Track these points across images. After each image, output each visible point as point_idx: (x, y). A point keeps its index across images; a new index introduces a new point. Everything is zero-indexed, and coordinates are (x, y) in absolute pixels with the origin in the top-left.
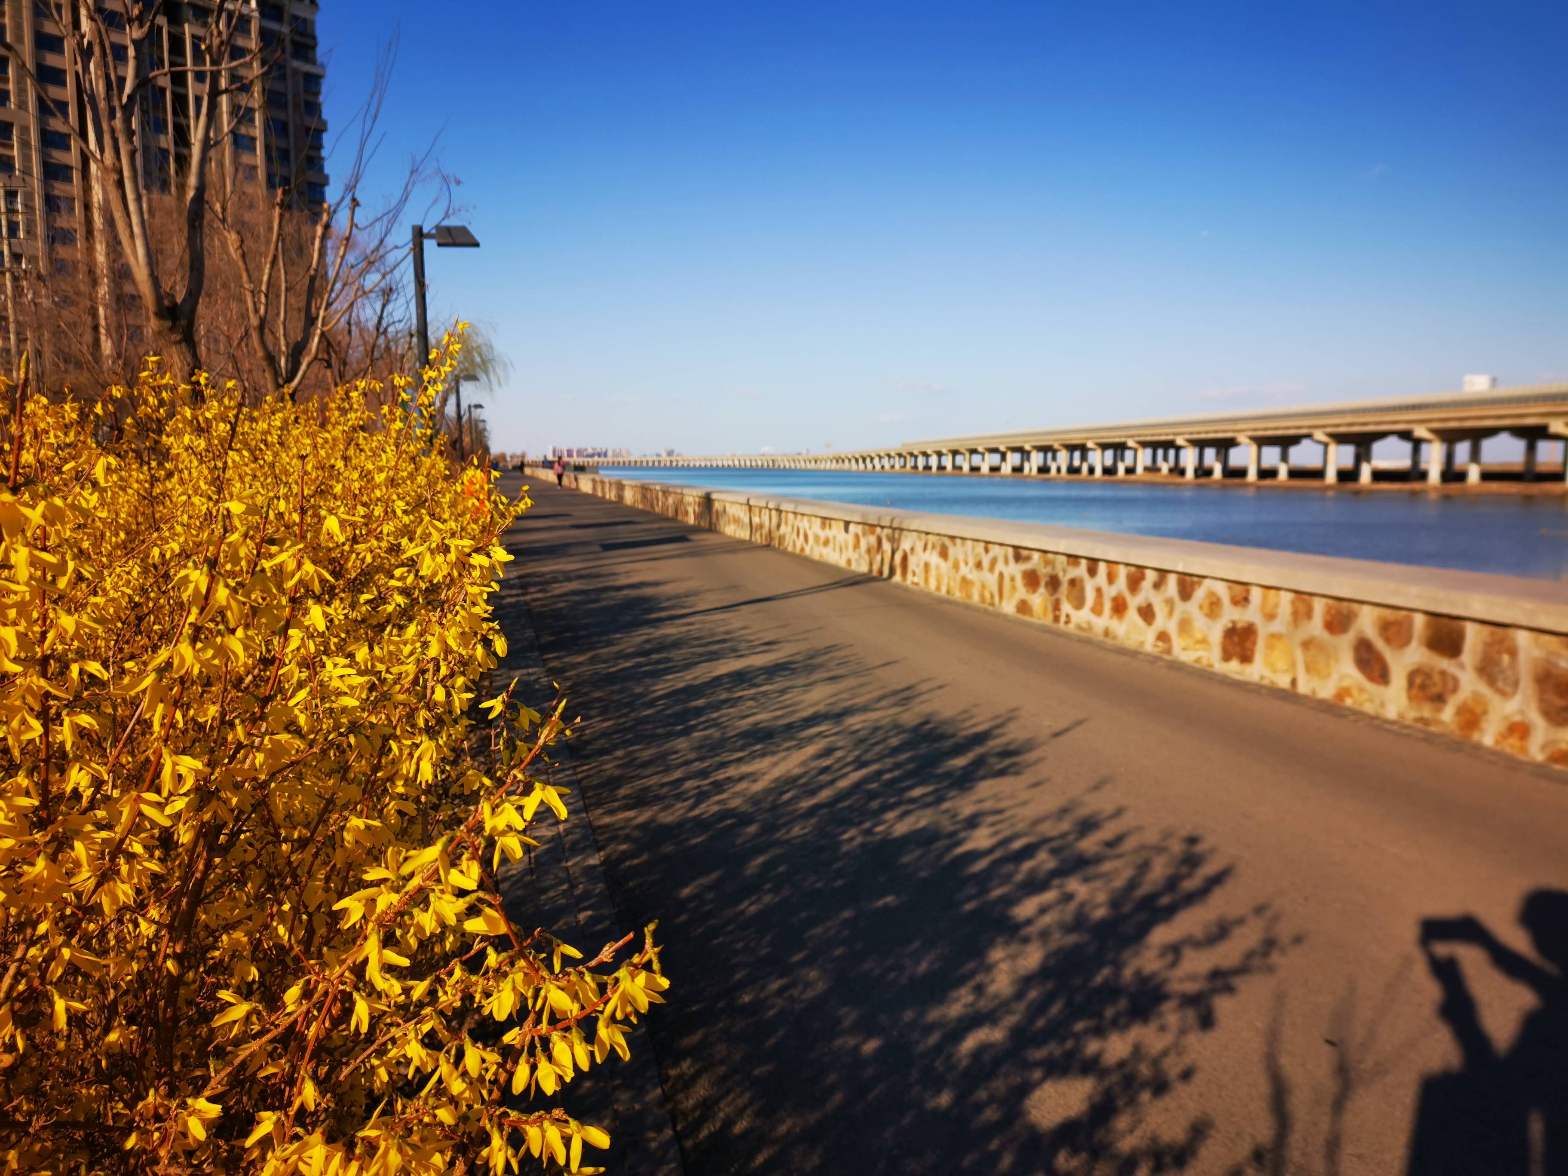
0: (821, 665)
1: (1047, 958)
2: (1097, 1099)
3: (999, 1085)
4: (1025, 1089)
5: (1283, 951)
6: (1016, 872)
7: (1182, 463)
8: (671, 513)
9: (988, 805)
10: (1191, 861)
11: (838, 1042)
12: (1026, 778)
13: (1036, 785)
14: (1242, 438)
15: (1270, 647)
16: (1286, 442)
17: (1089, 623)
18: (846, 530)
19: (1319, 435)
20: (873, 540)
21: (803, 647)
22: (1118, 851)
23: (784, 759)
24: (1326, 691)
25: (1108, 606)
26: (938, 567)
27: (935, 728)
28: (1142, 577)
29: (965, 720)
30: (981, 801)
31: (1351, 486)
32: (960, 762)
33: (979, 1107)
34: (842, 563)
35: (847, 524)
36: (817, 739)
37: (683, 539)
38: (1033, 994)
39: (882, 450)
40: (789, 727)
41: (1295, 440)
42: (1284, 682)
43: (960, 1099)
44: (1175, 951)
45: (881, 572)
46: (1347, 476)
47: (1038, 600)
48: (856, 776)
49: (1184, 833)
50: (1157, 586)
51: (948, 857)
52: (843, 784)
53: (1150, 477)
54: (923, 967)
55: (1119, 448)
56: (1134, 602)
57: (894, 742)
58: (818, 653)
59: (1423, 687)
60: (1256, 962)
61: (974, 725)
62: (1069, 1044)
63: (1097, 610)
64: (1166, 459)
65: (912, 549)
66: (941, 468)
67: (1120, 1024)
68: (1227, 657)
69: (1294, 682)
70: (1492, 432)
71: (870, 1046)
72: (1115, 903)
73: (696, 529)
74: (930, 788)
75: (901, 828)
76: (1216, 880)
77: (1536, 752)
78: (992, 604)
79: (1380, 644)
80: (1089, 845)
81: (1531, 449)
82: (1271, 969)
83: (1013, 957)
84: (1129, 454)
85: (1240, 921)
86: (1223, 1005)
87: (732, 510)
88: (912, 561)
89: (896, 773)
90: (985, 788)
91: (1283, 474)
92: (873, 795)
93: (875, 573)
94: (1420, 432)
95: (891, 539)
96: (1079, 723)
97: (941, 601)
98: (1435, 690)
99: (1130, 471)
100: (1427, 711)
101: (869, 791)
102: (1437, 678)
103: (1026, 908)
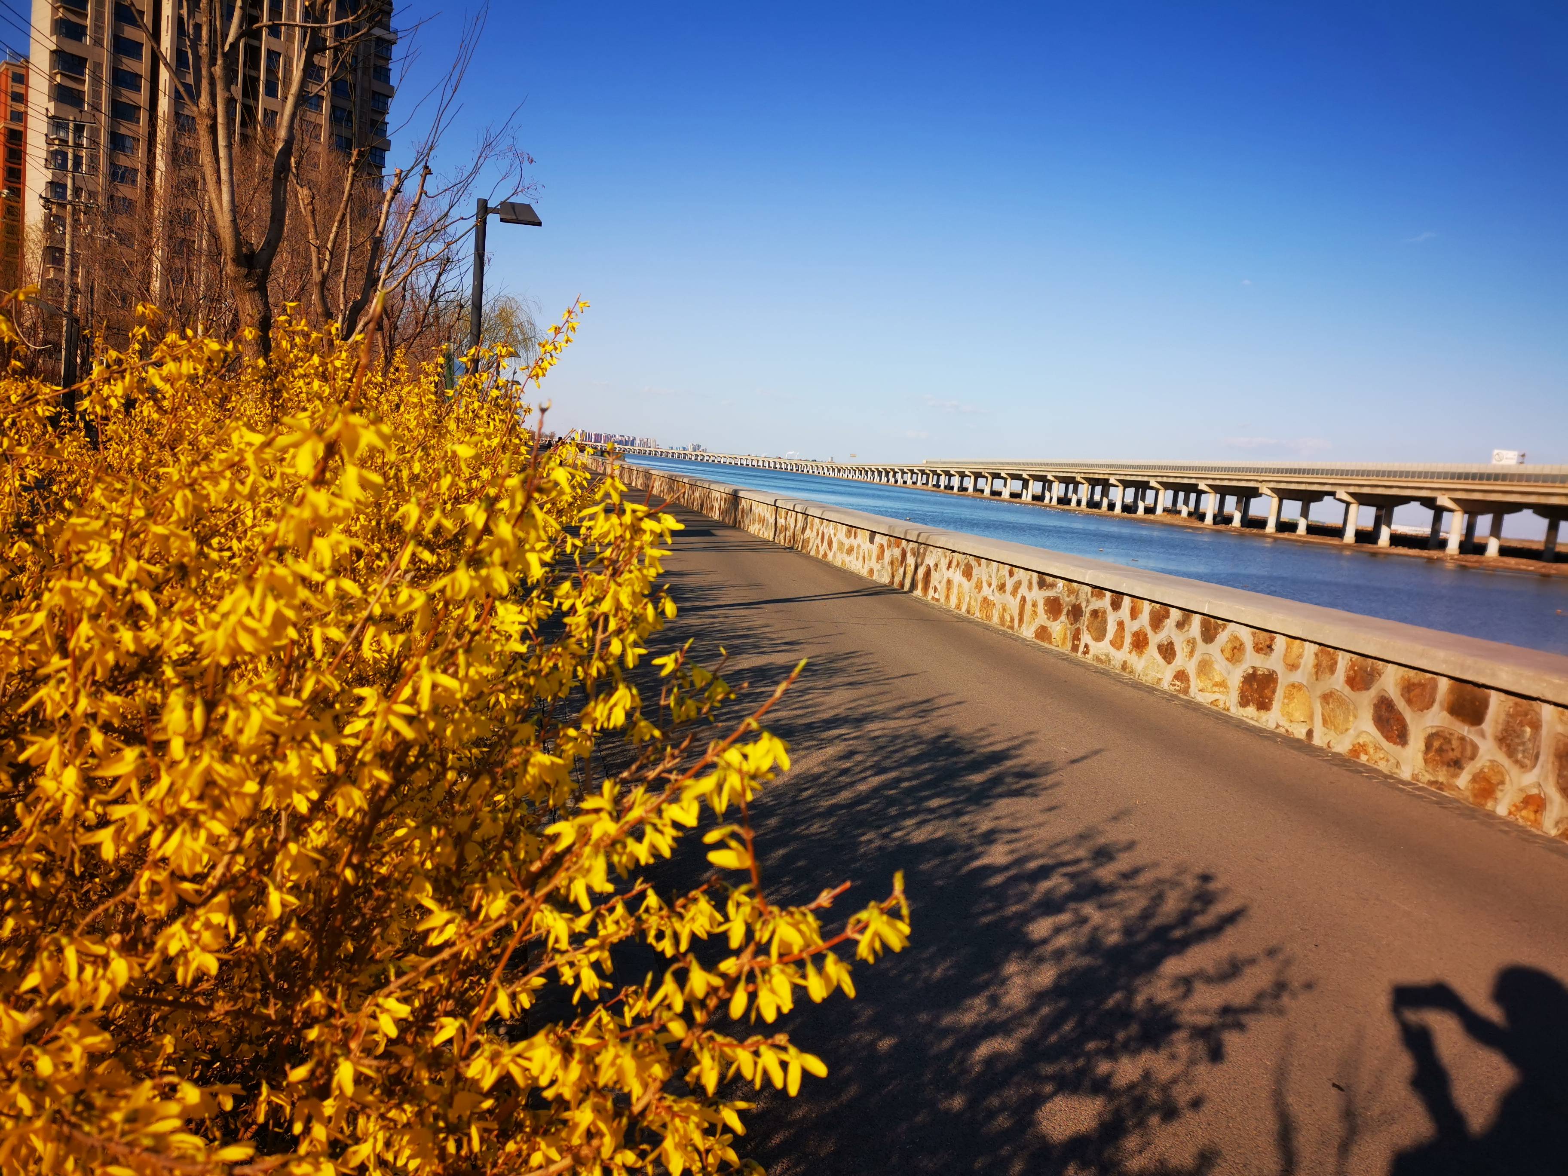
0: (842, 670)
1: (1060, 976)
2: (1107, 1117)
3: (1011, 1094)
4: (1037, 1101)
5: (1294, 995)
6: (1033, 891)
7: (1202, 509)
8: (695, 508)
9: (1004, 823)
10: (1205, 898)
11: (855, 1036)
12: (1043, 801)
13: (1051, 809)
14: (1264, 489)
15: (1289, 696)
16: (1308, 498)
17: (1107, 656)
18: (872, 541)
19: (1342, 494)
20: (897, 552)
21: (824, 650)
22: (1132, 882)
23: (803, 757)
24: (1342, 746)
25: (1128, 640)
26: (960, 586)
27: (953, 742)
28: (1167, 616)
29: (982, 738)
30: (997, 818)
31: (1369, 547)
32: (977, 778)
33: (992, 1114)
34: (864, 572)
35: (873, 533)
36: (837, 741)
37: (707, 533)
38: (1045, 1010)
39: (906, 464)
40: (809, 726)
41: (1318, 496)
42: (1300, 732)
43: (972, 1103)
44: (1186, 983)
45: (902, 585)
46: (1366, 537)
47: (1059, 628)
48: (876, 781)
49: (1198, 870)
50: (1180, 625)
51: (965, 869)
52: (862, 787)
53: (1169, 519)
54: (938, 973)
55: (1142, 487)
56: (1155, 639)
57: (913, 751)
58: (837, 658)
59: (1440, 751)
60: (1266, 1003)
61: (991, 744)
62: (1081, 1062)
63: (1117, 644)
64: (1186, 502)
65: (936, 565)
66: (963, 489)
67: (1132, 1048)
68: (1244, 702)
69: (1310, 733)
70: (1516, 507)
71: (885, 1044)
72: (1128, 931)
73: (721, 525)
74: (949, 800)
75: (919, 836)
76: (1231, 918)
77: (1549, 826)
78: (1012, 628)
79: (1401, 705)
80: (1106, 873)
81: (1553, 528)
82: (1281, 1012)
83: (1028, 973)
84: (1150, 494)
85: (1252, 961)
86: (1232, 1040)
87: (758, 509)
88: (935, 577)
89: (914, 782)
90: (1003, 806)
91: (1302, 529)
92: (891, 802)
93: (896, 585)
94: (1443, 500)
95: (916, 554)
96: (1096, 753)
97: (960, 619)
98: (1452, 755)
99: (1149, 510)
100: (1442, 776)
101: (887, 797)
102: (1455, 743)
103: (1040, 928)
